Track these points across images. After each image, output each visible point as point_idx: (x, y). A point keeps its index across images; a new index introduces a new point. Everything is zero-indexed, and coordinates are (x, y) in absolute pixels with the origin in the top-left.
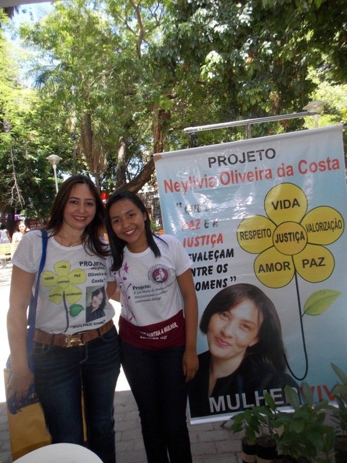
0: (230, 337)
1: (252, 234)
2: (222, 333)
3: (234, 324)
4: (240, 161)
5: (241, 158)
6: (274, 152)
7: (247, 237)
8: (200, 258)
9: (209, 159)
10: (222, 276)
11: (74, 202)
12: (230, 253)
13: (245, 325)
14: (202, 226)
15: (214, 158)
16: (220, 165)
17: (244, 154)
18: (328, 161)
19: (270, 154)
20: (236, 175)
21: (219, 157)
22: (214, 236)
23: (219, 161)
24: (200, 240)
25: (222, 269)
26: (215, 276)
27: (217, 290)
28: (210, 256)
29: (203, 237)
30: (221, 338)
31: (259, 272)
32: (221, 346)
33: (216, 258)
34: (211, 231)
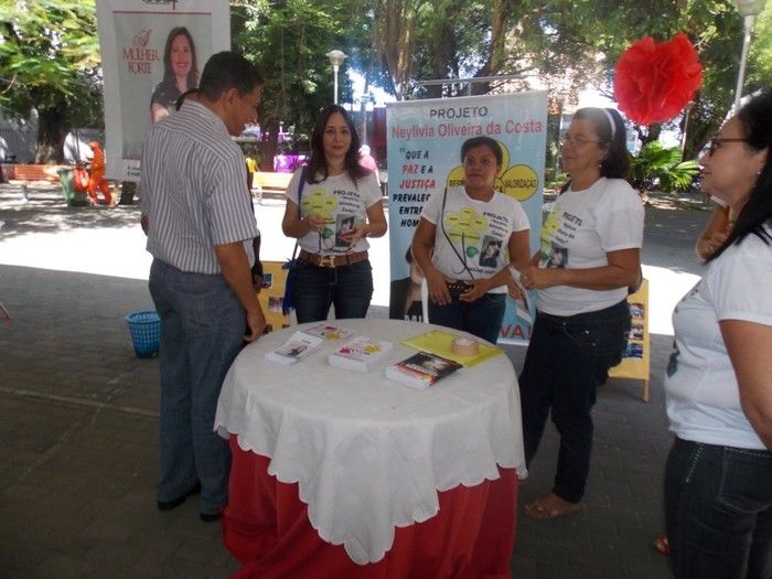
4: (457, 116)
5: (458, 113)
6: (486, 109)
8: (414, 198)
9: (431, 111)
11: (330, 131)
14: (419, 170)
15: (435, 111)
16: (439, 117)
17: (461, 109)
18: (532, 124)
19: (483, 112)
21: (439, 111)
22: (428, 181)
23: (439, 114)
24: (416, 184)
28: (423, 198)
29: (419, 181)
34: (426, 176)
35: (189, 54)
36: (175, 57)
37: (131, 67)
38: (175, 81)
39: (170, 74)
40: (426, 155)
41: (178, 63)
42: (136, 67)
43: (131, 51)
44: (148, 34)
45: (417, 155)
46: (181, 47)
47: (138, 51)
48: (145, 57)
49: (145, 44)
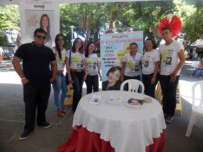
0: (113, 78)
2: (111, 77)
3: (114, 75)
5: (120, 37)
7: (120, 55)
8: (108, 59)
9: (113, 36)
10: (113, 64)
12: (115, 59)
13: (117, 75)
14: (109, 52)
16: (115, 38)
18: (139, 39)
19: (127, 36)
20: (118, 41)
21: (115, 36)
22: (112, 54)
24: (109, 55)
25: (113, 62)
26: (111, 64)
27: (111, 67)
28: (111, 59)
30: (111, 78)
32: (111, 80)
33: (112, 59)
34: (112, 53)
35: (48, 21)
36: (43, 22)
37: (30, 25)
39: (42, 27)
40: (111, 48)
42: (31, 25)
43: (30, 20)
44: (36, 16)
45: (109, 48)
46: (45, 19)
47: (32, 20)
48: (34, 22)
49: (34, 19)
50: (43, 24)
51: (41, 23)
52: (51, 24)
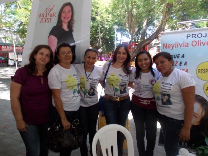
1: (205, 71)
4: (204, 37)
5: (204, 35)
7: (202, 72)
9: (187, 35)
14: (178, 64)
15: (190, 35)
16: (192, 38)
17: (206, 33)
20: (201, 42)
21: (192, 35)
23: (192, 36)
31: (206, 90)
35: (71, 13)
36: (63, 15)
37: (42, 21)
38: (62, 25)
39: (60, 22)
40: (183, 56)
41: (64, 17)
42: (44, 21)
43: (43, 14)
46: (67, 11)
47: (47, 14)
48: (49, 16)
49: (51, 11)
50: (63, 19)
51: (60, 16)
52: (75, 18)
